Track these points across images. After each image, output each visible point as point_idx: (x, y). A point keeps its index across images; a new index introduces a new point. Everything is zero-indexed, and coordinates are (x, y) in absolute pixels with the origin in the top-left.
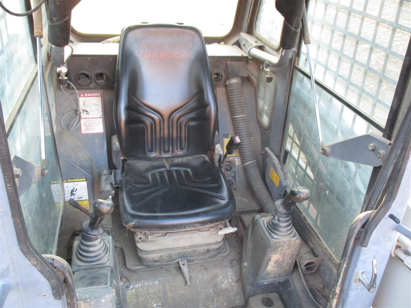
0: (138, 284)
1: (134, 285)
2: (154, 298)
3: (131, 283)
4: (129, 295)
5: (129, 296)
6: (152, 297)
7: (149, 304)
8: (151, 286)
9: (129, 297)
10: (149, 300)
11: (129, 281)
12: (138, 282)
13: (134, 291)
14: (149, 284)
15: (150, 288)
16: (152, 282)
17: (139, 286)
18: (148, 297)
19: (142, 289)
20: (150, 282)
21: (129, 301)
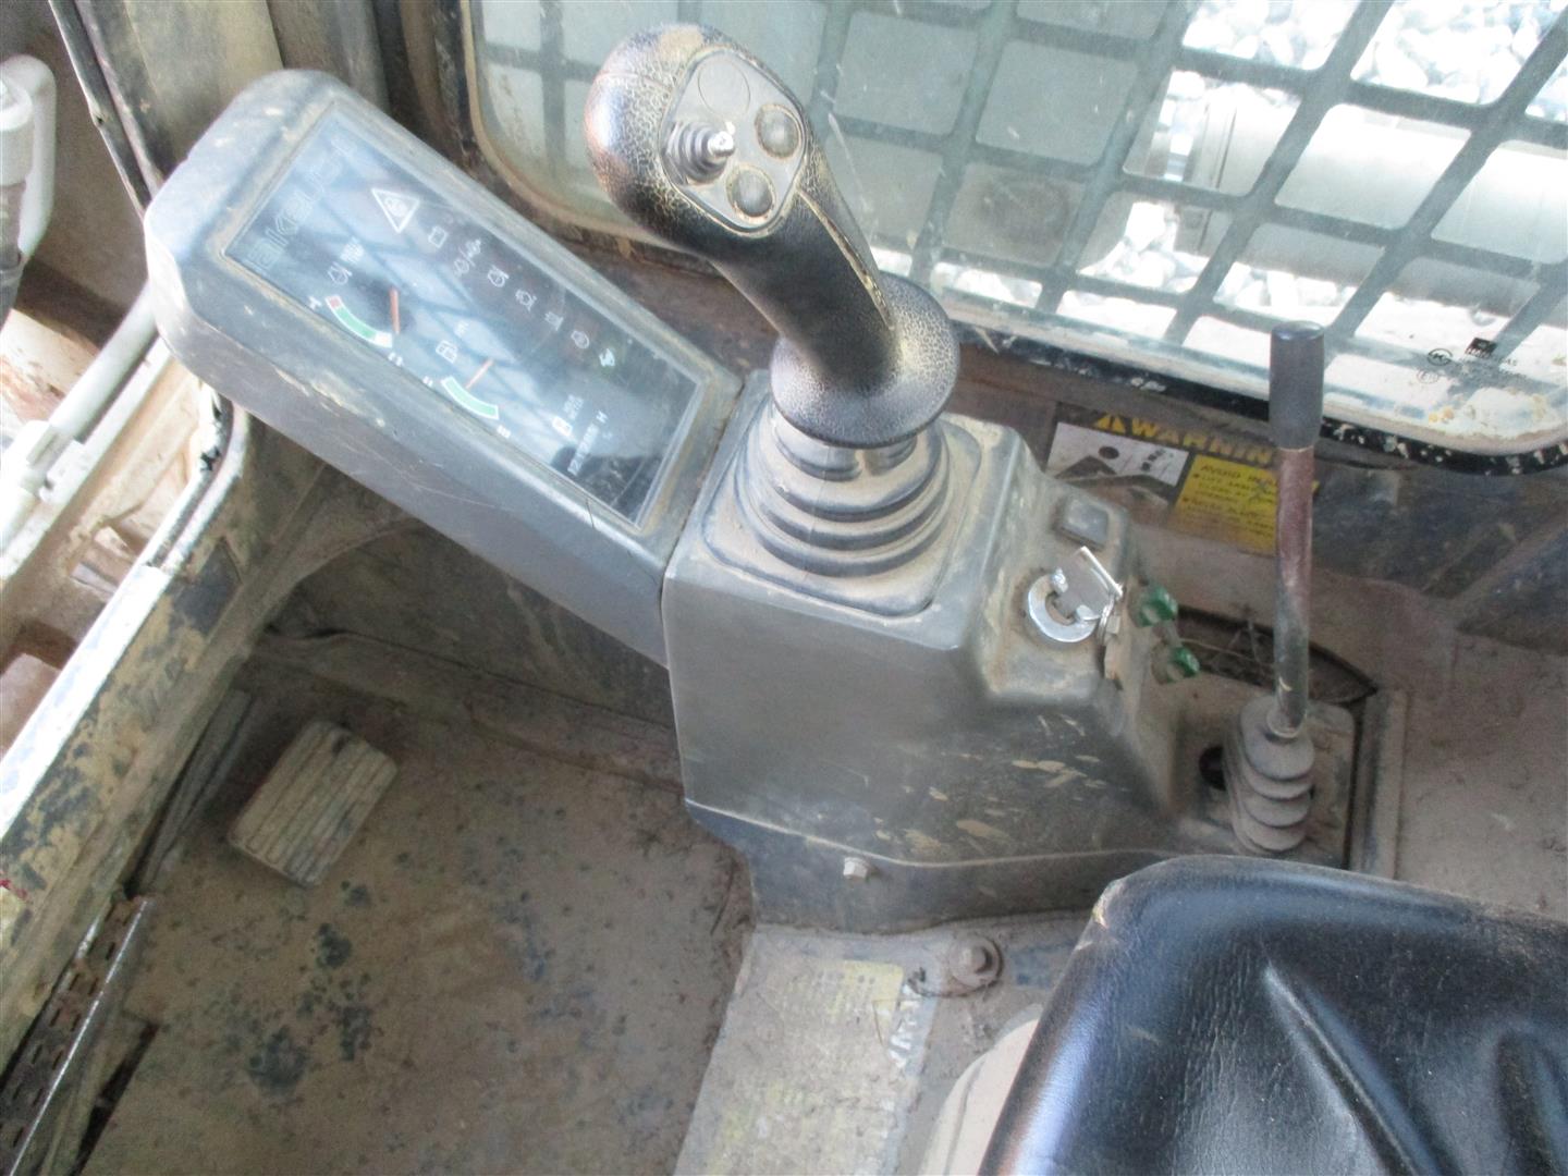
0: (907, 1046)
1: (912, 1023)
2: (797, 1136)
3: (932, 1003)
4: (877, 979)
5: (872, 981)
6: (805, 1123)
7: (783, 1094)
8: (860, 1134)
9: (867, 978)
10: (800, 1096)
11: (949, 995)
12: (921, 1051)
13: (885, 1013)
14: (881, 1125)
15: (853, 1125)
16: (880, 1145)
17: (894, 1055)
18: (818, 1099)
19: (872, 1067)
20: (885, 1134)
21: (848, 972)
